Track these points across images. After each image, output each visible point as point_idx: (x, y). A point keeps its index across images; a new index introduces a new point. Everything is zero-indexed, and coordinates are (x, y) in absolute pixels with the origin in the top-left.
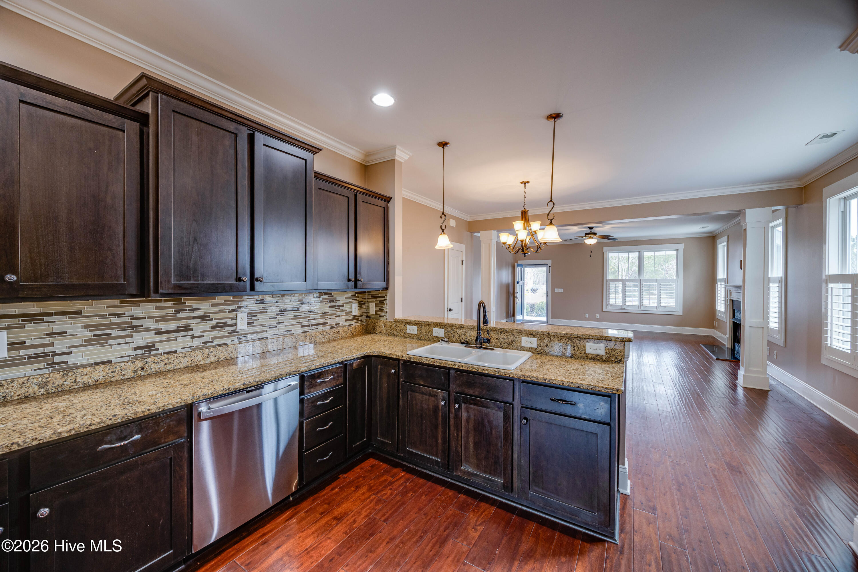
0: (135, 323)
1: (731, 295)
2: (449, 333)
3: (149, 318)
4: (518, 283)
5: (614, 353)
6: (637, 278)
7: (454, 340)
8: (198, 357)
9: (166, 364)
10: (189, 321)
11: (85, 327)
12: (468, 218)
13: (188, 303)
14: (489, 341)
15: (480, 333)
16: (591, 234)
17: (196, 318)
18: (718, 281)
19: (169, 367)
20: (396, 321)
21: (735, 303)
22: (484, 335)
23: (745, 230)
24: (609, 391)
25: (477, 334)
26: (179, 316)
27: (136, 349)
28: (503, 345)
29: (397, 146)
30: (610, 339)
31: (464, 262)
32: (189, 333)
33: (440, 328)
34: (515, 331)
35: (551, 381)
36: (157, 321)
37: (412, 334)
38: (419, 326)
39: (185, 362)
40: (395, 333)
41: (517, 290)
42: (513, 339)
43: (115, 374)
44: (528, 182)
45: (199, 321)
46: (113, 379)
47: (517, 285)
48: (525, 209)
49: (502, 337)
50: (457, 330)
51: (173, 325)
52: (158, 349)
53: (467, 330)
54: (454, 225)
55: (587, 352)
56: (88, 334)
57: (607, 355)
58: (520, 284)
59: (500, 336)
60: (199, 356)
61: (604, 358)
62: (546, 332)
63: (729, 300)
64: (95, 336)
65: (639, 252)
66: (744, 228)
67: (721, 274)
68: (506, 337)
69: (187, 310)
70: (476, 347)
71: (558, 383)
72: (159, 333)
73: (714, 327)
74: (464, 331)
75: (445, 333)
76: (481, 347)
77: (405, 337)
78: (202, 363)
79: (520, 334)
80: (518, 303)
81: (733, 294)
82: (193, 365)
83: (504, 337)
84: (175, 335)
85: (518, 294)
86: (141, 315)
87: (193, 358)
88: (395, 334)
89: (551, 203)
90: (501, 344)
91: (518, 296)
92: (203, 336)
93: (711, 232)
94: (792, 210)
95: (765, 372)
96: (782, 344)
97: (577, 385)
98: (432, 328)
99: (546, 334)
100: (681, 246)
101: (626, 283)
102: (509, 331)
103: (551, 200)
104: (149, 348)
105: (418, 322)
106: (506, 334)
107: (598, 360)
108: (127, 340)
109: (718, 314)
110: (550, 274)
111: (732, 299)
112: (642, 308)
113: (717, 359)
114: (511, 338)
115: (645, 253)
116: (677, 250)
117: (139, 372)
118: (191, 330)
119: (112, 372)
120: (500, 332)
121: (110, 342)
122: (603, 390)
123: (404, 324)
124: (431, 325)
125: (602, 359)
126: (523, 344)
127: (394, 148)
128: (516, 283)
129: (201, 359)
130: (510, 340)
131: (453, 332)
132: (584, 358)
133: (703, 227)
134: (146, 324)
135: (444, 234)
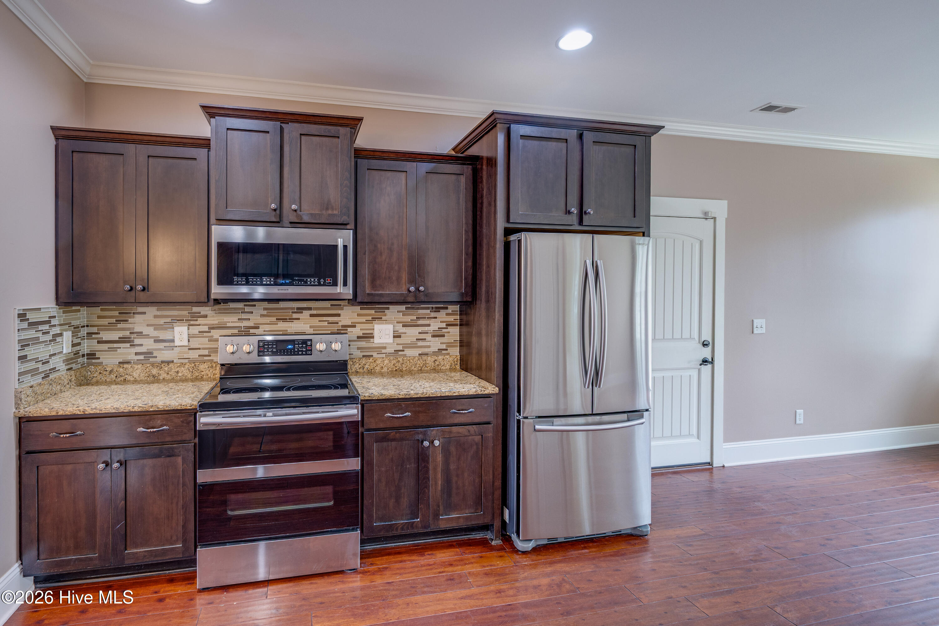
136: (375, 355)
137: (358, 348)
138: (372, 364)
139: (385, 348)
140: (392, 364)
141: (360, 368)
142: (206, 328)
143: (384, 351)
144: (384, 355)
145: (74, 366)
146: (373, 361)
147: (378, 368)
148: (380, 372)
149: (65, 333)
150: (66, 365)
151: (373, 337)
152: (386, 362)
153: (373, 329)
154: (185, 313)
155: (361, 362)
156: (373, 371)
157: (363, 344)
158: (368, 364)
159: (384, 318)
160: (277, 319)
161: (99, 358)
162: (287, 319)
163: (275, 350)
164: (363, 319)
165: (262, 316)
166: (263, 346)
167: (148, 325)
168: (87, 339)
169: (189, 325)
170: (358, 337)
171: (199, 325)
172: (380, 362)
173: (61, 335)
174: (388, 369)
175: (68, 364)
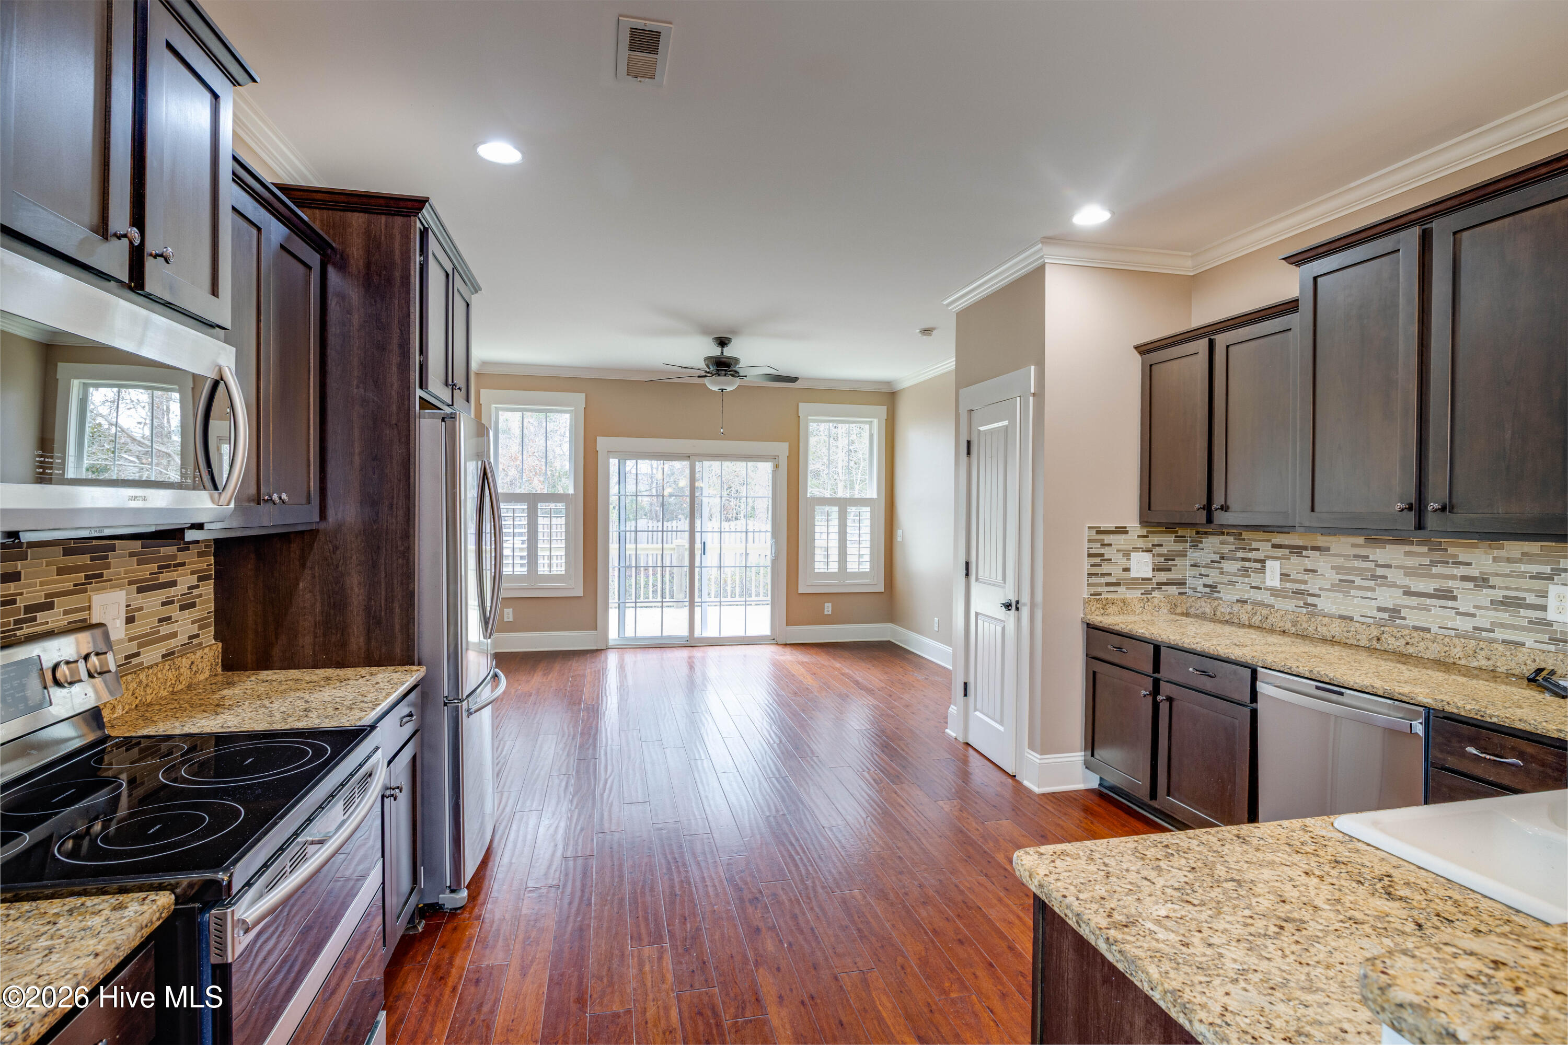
0: (1380, 571)
3: (1397, 567)
8: (1456, 650)
9: (1407, 644)
10: (1450, 584)
11: (1333, 568)
13: (1451, 551)
17: (1464, 578)
19: (1411, 650)
26: (1434, 570)
27: (1380, 609)
32: (1450, 603)
36: (1406, 574)
39: (1434, 651)
43: (1349, 635)
45: (1471, 585)
46: (1347, 641)
51: (1428, 586)
52: (1404, 618)
56: (1334, 577)
60: (1458, 649)
64: (1341, 580)
69: (1447, 563)
72: (1408, 593)
78: (1463, 662)
82: (1447, 660)
84: (1428, 601)
86: (1387, 562)
87: (1447, 648)
92: (1474, 615)
104: (1395, 613)
108: (1369, 594)
117: (1374, 642)
118: (1454, 598)
119: (1348, 632)
121: (1353, 592)
129: (1460, 654)
134: (1394, 575)
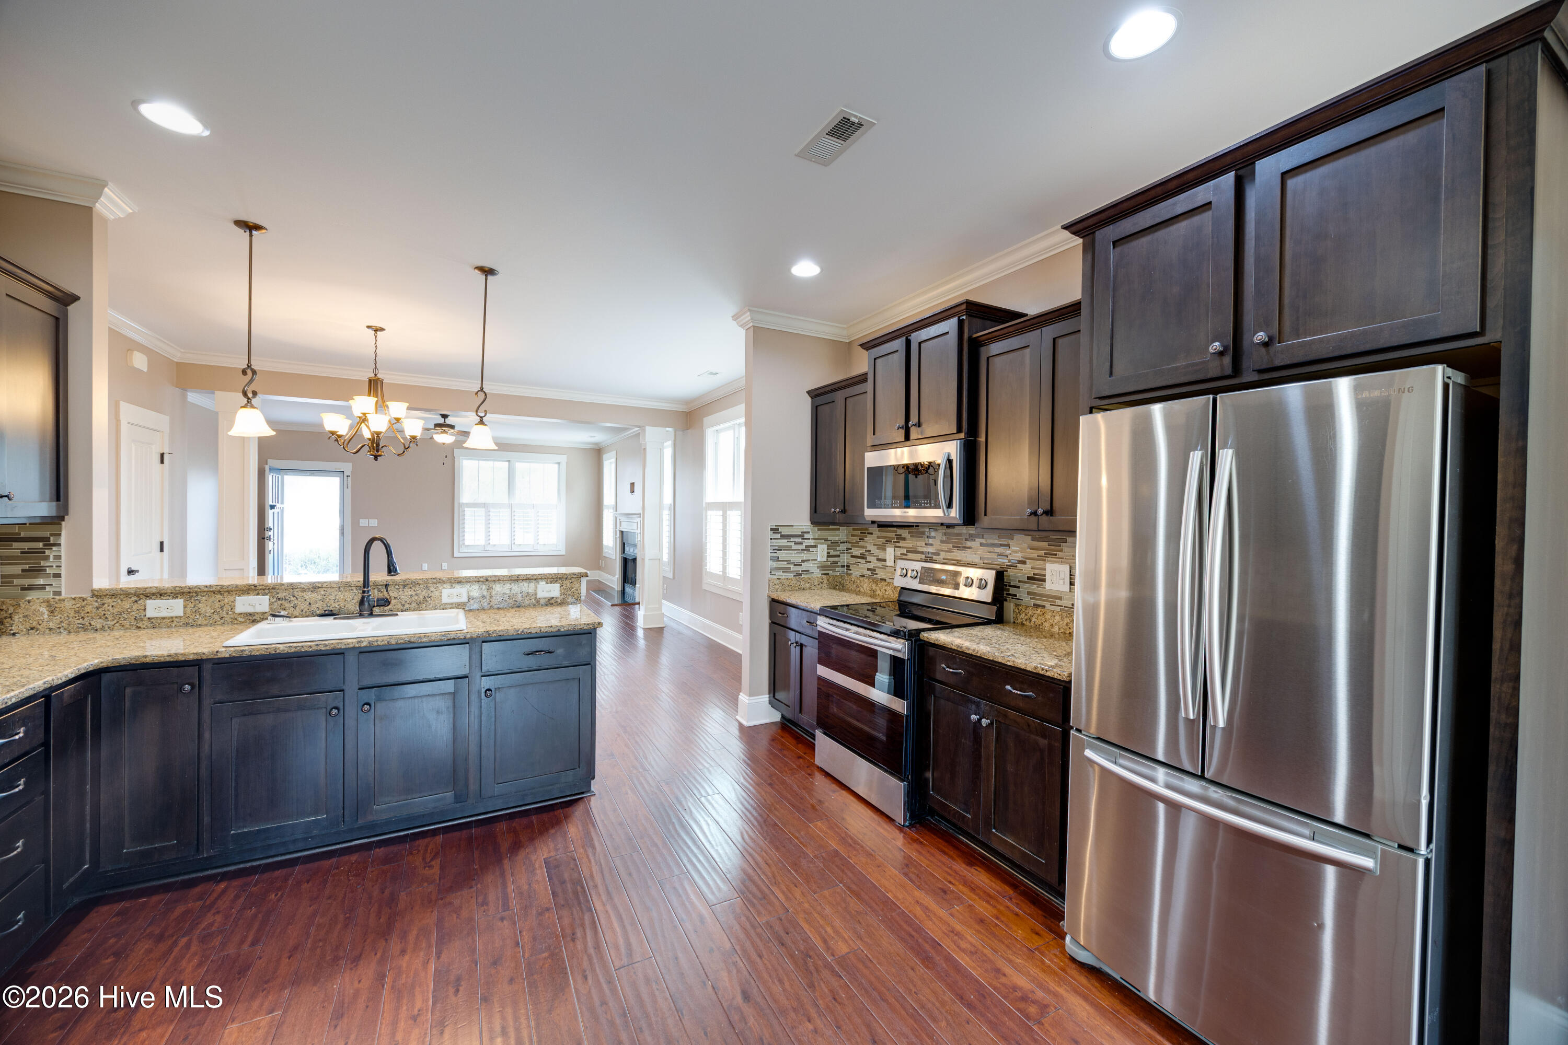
1: (620, 525)
2: (283, 602)
4: (272, 507)
5: (570, 593)
6: (506, 501)
7: (296, 613)
12: (177, 356)
14: (387, 602)
15: (368, 591)
16: (443, 426)
18: (604, 507)
20: (98, 595)
21: (624, 533)
22: (375, 594)
23: (645, 449)
24: (591, 626)
25: (364, 592)
28: (407, 606)
29: (109, 183)
30: (566, 577)
31: (166, 457)
33: (258, 594)
34: (430, 581)
35: (526, 630)
37: (163, 618)
38: (190, 597)
40: (98, 623)
41: (270, 523)
42: (427, 595)
44: (382, 329)
47: (270, 513)
48: (376, 375)
49: (407, 594)
50: (304, 594)
53: (329, 590)
54: (144, 368)
55: (539, 596)
57: (562, 597)
58: (276, 510)
59: (401, 592)
61: (559, 601)
62: (483, 577)
63: (618, 532)
65: (509, 461)
66: (643, 447)
67: (608, 498)
68: (414, 593)
70: (361, 615)
71: (534, 631)
73: (599, 568)
74: (323, 593)
75: (271, 604)
76: (371, 615)
77: (139, 628)
79: (439, 585)
80: (272, 552)
81: (622, 523)
83: (410, 593)
85: (272, 531)
88: (99, 626)
89: (481, 395)
90: (403, 605)
91: (272, 537)
93: (596, 444)
94: (679, 433)
95: (660, 608)
96: (672, 577)
97: (557, 629)
98: (231, 598)
99: (482, 579)
100: (563, 459)
101: (491, 510)
102: (420, 582)
103: (482, 389)
105: (186, 590)
106: (413, 588)
107: (552, 604)
109: (605, 550)
110: (348, 492)
111: (621, 530)
112: (515, 548)
113: (612, 606)
114: (423, 593)
115: (517, 463)
116: (559, 463)
120: (401, 587)
122: (585, 628)
123: (135, 598)
124: (228, 592)
125: (557, 602)
126: (445, 600)
127: (98, 186)
128: (267, 507)
130: (421, 597)
131: (292, 599)
132: (535, 605)
133: (591, 437)
135: (252, 407)
136: (1047, 605)
137: (1029, 593)
138: (1039, 617)
139: (1060, 598)
140: (1065, 624)
141: (1026, 620)
142: (904, 551)
143: (1059, 602)
144: (1058, 609)
145: (831, 573)
146: (1041, 613)
147: (1047, 625)
148: (1050, 630)
149: (819, 546)
150: (820, 570)
151: (1044, 581)
152: (1057, 618)
153: (1045, 569)
154: (893, 535)
155: (1027, 611)
156: (1041, 627)
157: (1034, 588)
158: (1036, 616)
159: (1060, 554)
160: (953, 547)
161: (851, 570)
162: (959, 547)
163: (931, 579)
164: (1034, 554)
165: (942, 542)
166: (924, 574)
167: (874, 545)
168: (847, 553)
169: (896, 547)
170: (1029, 578)
171: (900, 547)
172: (1049, 617)
173: (815, 546)
174: (1059, 629)
175: (823, 570)
